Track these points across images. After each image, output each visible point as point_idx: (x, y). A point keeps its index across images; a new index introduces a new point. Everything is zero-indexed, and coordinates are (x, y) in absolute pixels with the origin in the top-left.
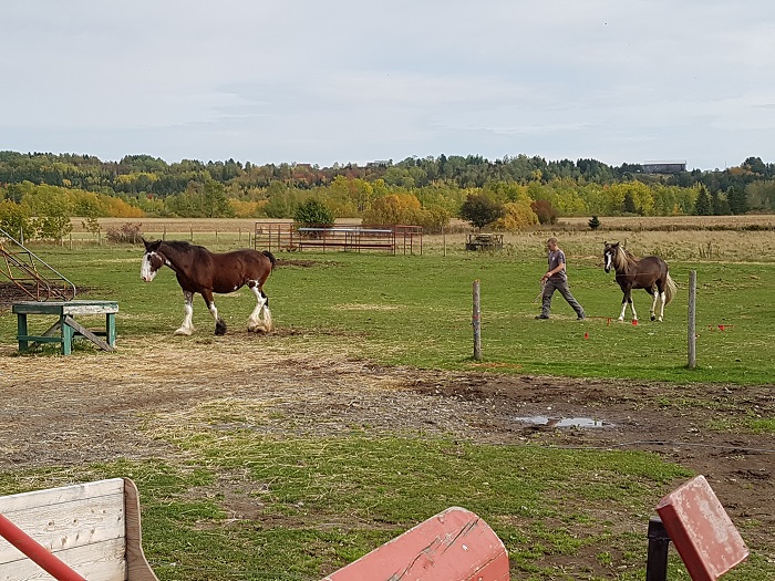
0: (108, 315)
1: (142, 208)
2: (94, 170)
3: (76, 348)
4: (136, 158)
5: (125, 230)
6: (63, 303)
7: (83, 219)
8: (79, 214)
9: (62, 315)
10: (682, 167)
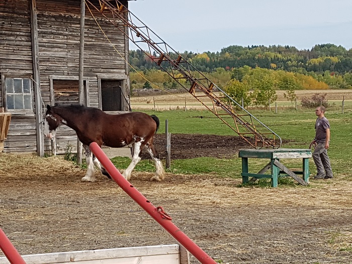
0: (304, 159)
1: (326, 82)
3: (282, 183)
4: (323, 46)
5: (314, 98)
6: (272, 150)
7: (284, 92)
8: (281, 88)
9: (272, 159)
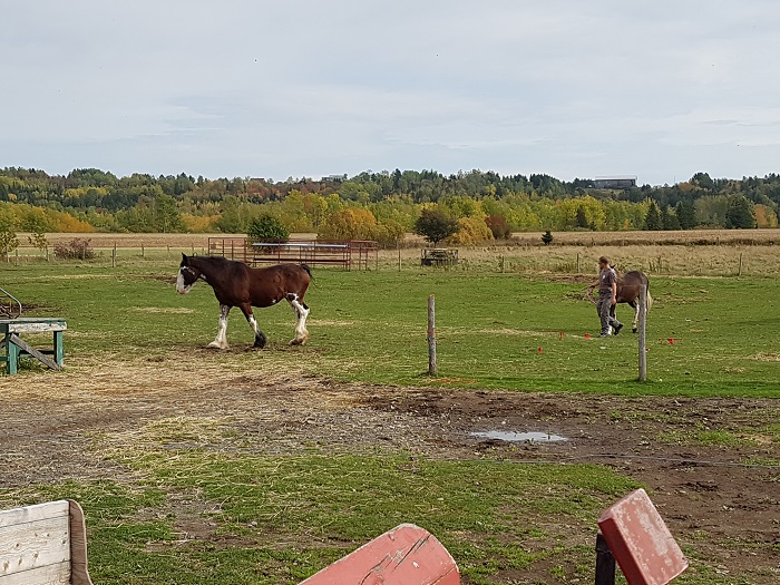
0: (55, 332)
1: (91, 223)
2: (41, 184)
3: (22, 367)
4: (84, 171)
5: (73, 245)
6: (8, 321)
7: (29, 234)
8: (26, 229)
9: (7, 334)
10: (633, 182)
